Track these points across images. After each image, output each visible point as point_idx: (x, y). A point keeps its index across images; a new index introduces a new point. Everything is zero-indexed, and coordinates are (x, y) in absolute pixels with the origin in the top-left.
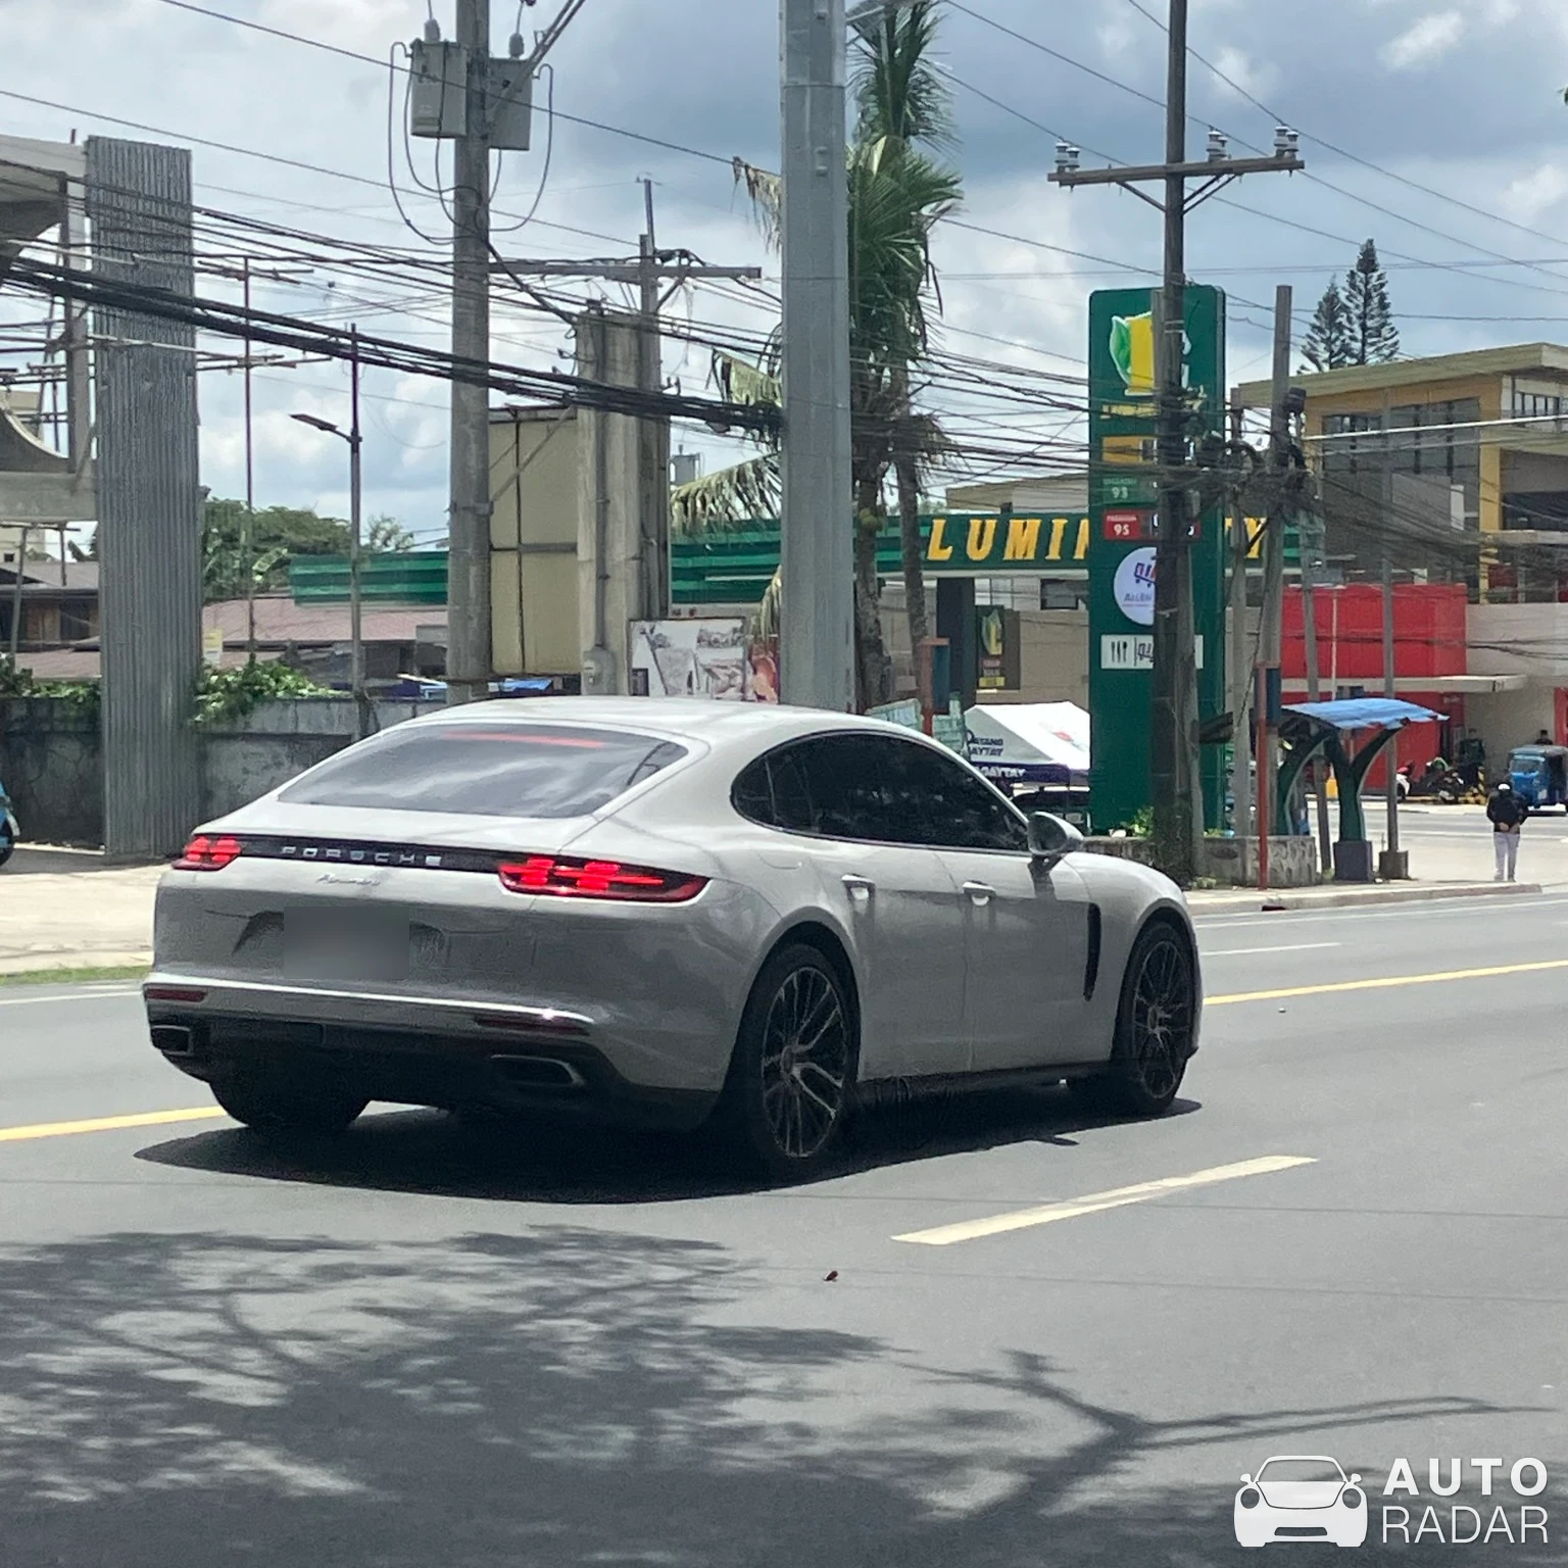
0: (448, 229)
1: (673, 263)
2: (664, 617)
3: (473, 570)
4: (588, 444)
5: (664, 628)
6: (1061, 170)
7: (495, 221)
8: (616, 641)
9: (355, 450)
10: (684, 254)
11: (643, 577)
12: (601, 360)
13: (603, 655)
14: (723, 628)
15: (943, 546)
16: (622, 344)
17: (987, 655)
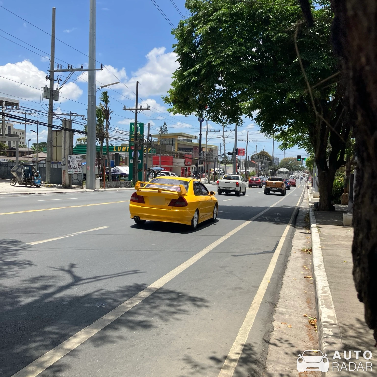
0: (48, 109)
1: (74, 114)
2: (72, 154)
3: (50, 149)
4: (63, 135)
5: (72, 156)
6: (124, 108)
7: (54, 109)
8: (66, 157)
9: (38, 134)
10: (76, 113)
11: (70, 150)
12: (65, 125)
13: (65, 159)
14: (79, 156)
15: (115, 149)
16: (68, 123)
17: (120, 161)
